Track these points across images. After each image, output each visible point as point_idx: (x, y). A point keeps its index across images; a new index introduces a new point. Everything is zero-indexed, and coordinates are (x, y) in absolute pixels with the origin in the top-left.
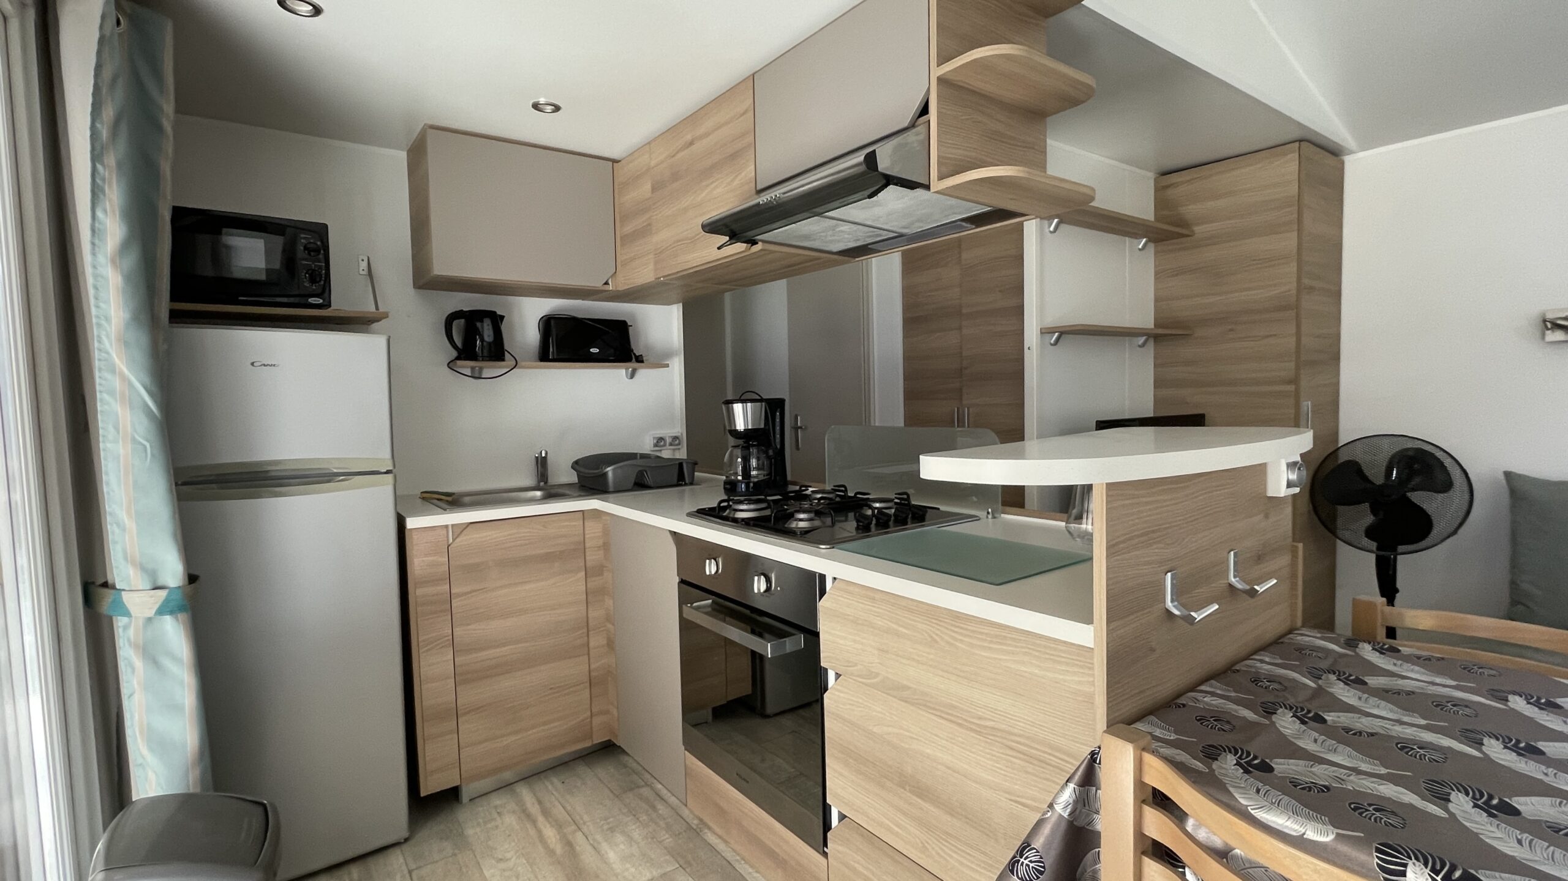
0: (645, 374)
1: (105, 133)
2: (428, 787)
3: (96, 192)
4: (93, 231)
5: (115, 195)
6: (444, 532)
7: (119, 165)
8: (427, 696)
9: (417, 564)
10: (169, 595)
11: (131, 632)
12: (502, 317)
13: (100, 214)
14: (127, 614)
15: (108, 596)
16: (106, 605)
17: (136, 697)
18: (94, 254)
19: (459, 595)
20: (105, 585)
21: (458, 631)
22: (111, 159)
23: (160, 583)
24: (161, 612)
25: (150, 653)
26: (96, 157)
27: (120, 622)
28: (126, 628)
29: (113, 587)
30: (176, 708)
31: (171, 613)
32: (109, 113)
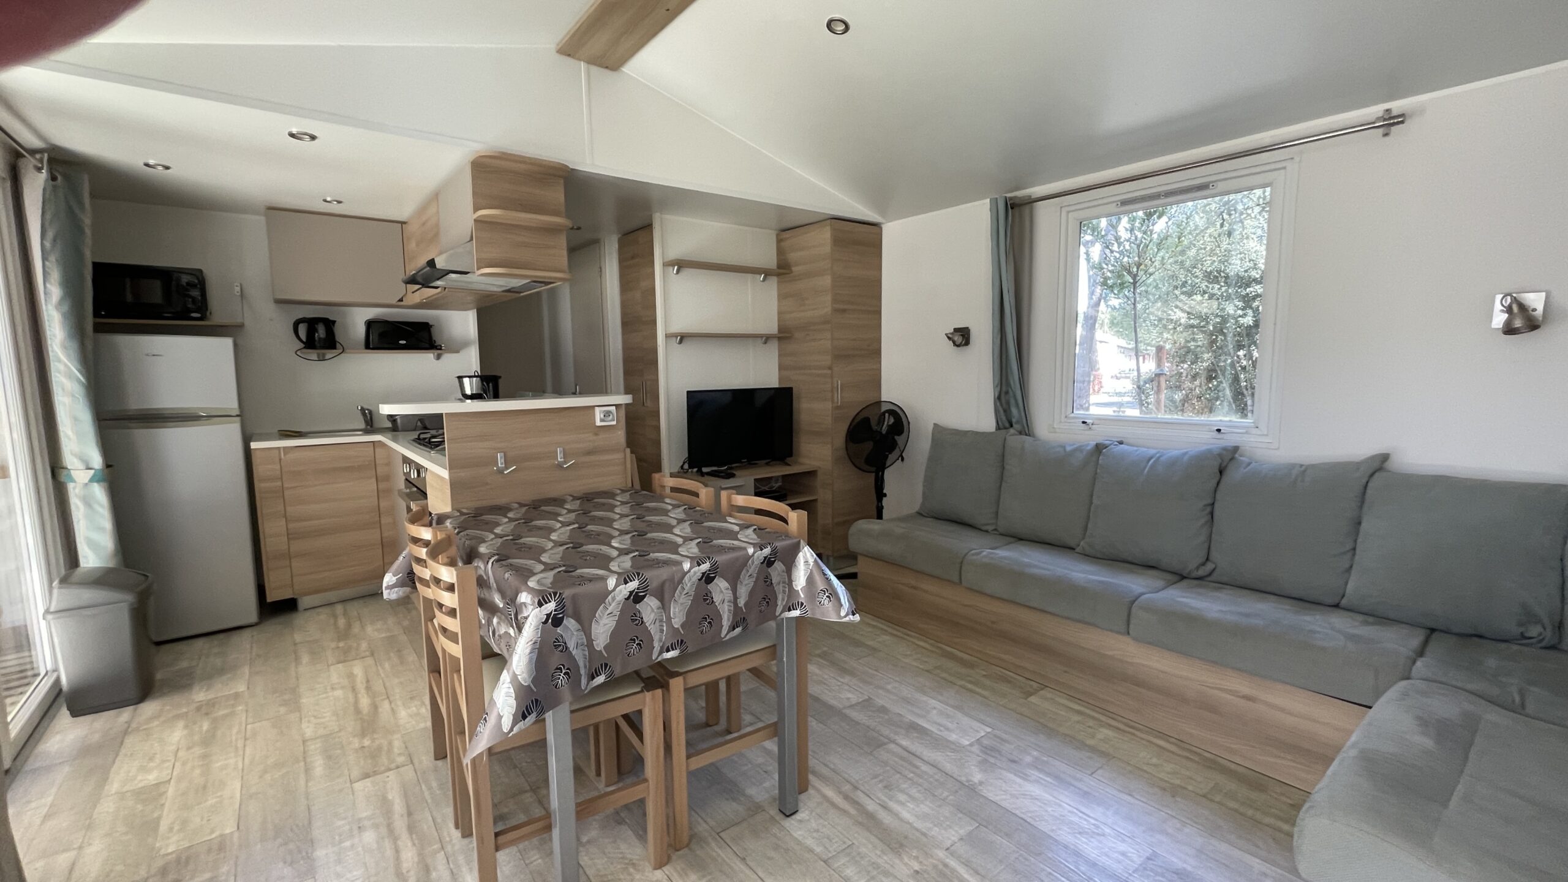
0: (447, 357)
1: (48, 245)
2: (272, 597)
3: (45, 274)
4: (45, 293)
5: (55, 275)
6: (277, 451)
7: (57, 260)
8: (269, 545)
9: (259, 470)
10: (95, 473)
11: (77, 491)
12: (334, 322)
13: (48, 285)
14: (73, 481)
15: (64, 472)
16: (63, 478)
17: (81, 522)
18: (46, 305)
19: (288, 488)
20: (63, 468)
21: (289, 509)
22: (52, 258)
23: (90, 466)
24: (92, 480)
25: (88, 502)
26: (44, 259)
27: (71, 486)
28: (74, 488)
29: (67, 468)
30: (102, 529)
31: (98, 481)
32: (50, 235)
